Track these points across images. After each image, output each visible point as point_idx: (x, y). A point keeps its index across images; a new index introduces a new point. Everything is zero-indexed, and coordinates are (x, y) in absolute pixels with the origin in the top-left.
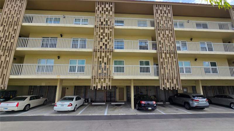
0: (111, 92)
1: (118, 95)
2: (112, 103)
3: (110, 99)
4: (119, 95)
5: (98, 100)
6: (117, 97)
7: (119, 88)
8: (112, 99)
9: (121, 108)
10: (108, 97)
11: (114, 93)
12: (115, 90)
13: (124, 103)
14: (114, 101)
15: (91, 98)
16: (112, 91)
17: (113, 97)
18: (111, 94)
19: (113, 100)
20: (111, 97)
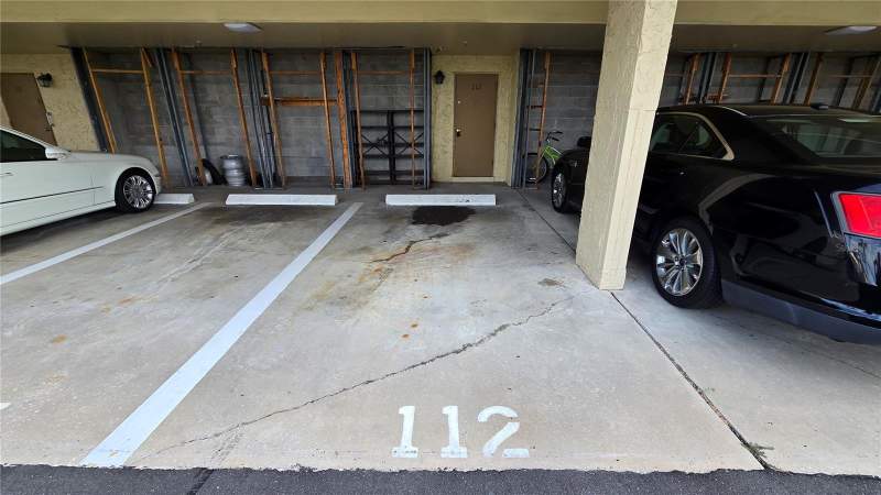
0: (391, 114)
1: (451, 135)
2: (394, 200)
3: (384, 165)
4: (458, 134)
5: (301, 170)
6: (437, 151)
7: (458, 77)
8: (402, 165)
9: (466, 248)
10: (375, 151)
11: (412, 120)
12: (426, 95)
13: (489, 200)
14: (413, 178)
15: (240, 159)
16: (397, 108)
17: (409, 151)
18: (392, 129)
19: (409, 173)
20: (398, 151)
